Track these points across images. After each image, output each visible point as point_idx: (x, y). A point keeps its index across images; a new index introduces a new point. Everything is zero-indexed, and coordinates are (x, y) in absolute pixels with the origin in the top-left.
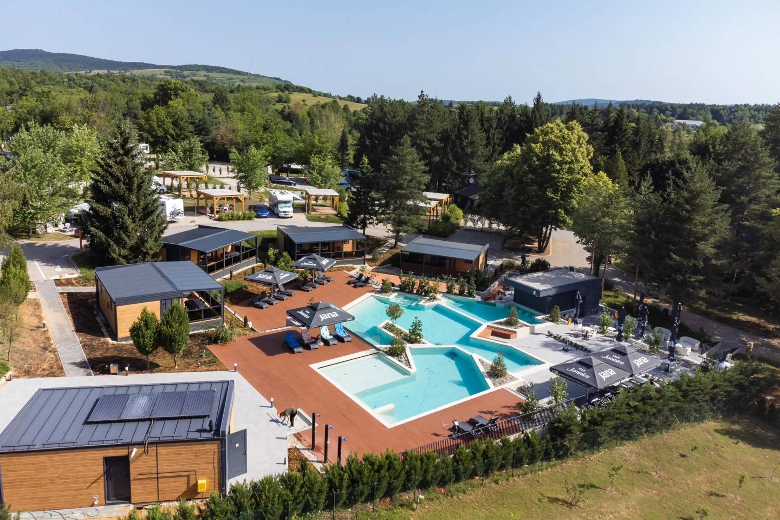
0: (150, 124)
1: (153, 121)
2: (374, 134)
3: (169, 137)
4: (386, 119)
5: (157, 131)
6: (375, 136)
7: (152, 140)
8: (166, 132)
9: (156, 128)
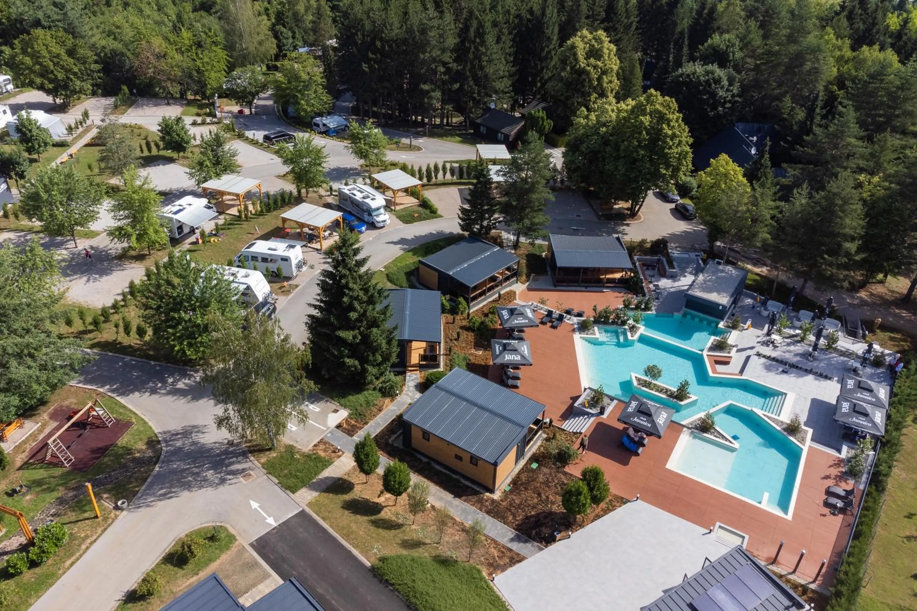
0: (41, 64)
1: (44, 57)
2: (371, 55)
3: (72, 76)
4: (383, 35)
5: (55, 72)
6: (372, 59)
7: (51, 86)
8: (68, 71)
9: (52, 67)
